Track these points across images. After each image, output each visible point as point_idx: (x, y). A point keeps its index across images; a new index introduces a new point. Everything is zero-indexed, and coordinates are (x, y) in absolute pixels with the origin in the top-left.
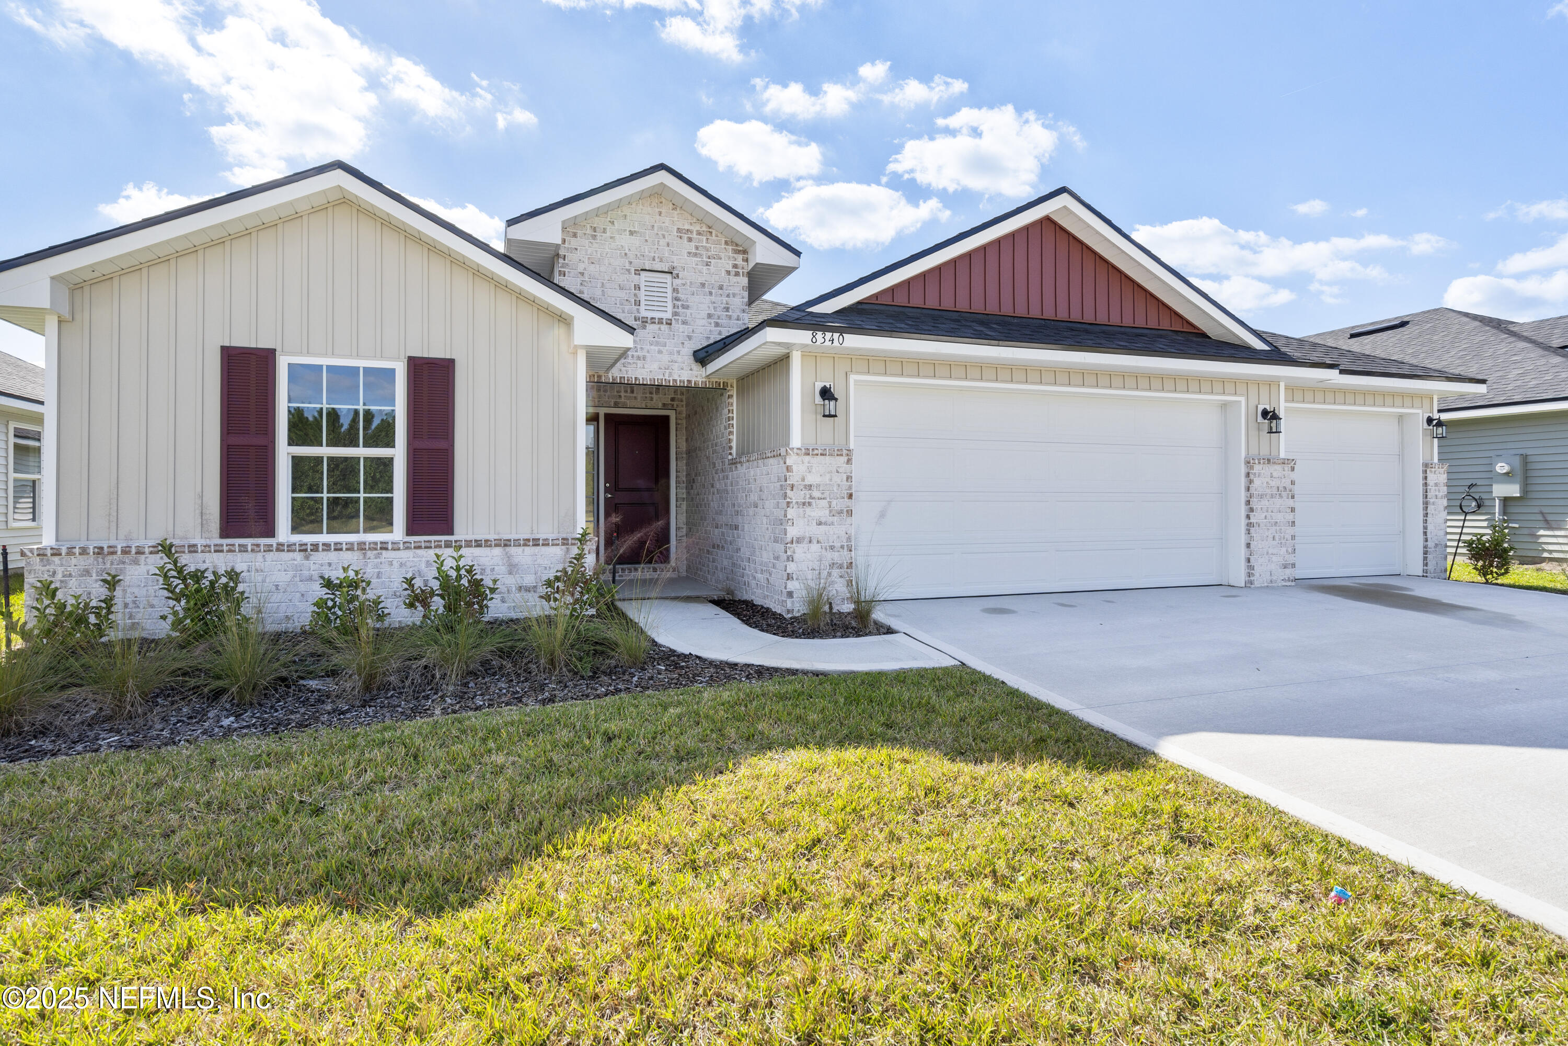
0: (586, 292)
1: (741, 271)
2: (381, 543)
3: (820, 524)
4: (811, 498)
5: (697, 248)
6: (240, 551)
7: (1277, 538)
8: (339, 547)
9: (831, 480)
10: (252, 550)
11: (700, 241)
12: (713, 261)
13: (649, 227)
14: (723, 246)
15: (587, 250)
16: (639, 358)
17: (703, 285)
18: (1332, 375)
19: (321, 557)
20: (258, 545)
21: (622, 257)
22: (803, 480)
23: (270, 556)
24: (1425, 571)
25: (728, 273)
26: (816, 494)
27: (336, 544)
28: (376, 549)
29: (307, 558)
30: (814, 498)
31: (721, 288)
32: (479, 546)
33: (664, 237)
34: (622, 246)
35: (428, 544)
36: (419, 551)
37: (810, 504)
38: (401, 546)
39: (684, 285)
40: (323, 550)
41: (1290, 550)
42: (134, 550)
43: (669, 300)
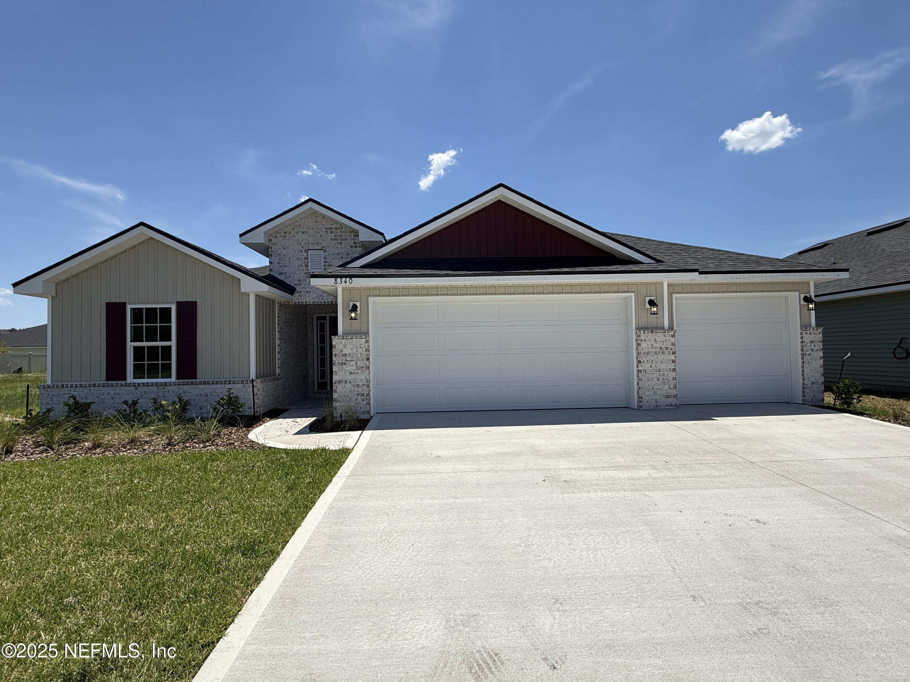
0: (281, 263)
1: (358, 245)
2: (165, 383)
3: (351, 373)
4: (346, 360)
5: (335, 236)
6: (111, 386)
7: (661, 379)
8: (148, 384)
9: (357, 351)
10: (116, 386)
11: (337, 232)
12: (343, 241)
13: (311, 229)
14: (349, 233)
15: (282, 243)
16: (307, 292)
17: (338, 254)
18: (694, 277)
19: (142, 389)
20: (118, 384)
21: (298, 245)
22: (342, 352)
23: (122, 388)
24: (803, 400)
25: (351, 246)
26: (349, 359)
27: (147, 383)
28: (162, 385)
29: (136, 389)
30: (347, 361)
31: (348, 254)
32: (205, 384)
33: (319, 232)
34: (298, 239)
35: (183, 383)
36: (180, 386)
37: (345, 364)
38: (172, 384)
39: (329, 255)
40: (142, 386)
41: (672, 387)
42: (74, 386)
43: (323, 263)
